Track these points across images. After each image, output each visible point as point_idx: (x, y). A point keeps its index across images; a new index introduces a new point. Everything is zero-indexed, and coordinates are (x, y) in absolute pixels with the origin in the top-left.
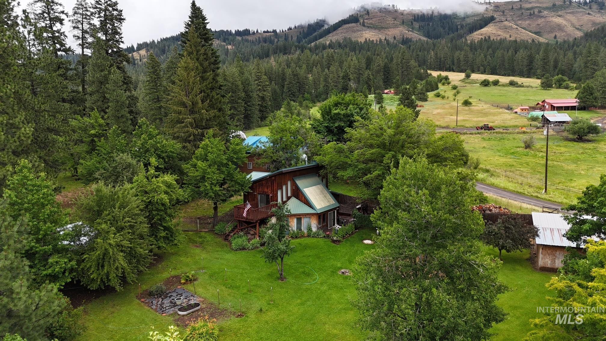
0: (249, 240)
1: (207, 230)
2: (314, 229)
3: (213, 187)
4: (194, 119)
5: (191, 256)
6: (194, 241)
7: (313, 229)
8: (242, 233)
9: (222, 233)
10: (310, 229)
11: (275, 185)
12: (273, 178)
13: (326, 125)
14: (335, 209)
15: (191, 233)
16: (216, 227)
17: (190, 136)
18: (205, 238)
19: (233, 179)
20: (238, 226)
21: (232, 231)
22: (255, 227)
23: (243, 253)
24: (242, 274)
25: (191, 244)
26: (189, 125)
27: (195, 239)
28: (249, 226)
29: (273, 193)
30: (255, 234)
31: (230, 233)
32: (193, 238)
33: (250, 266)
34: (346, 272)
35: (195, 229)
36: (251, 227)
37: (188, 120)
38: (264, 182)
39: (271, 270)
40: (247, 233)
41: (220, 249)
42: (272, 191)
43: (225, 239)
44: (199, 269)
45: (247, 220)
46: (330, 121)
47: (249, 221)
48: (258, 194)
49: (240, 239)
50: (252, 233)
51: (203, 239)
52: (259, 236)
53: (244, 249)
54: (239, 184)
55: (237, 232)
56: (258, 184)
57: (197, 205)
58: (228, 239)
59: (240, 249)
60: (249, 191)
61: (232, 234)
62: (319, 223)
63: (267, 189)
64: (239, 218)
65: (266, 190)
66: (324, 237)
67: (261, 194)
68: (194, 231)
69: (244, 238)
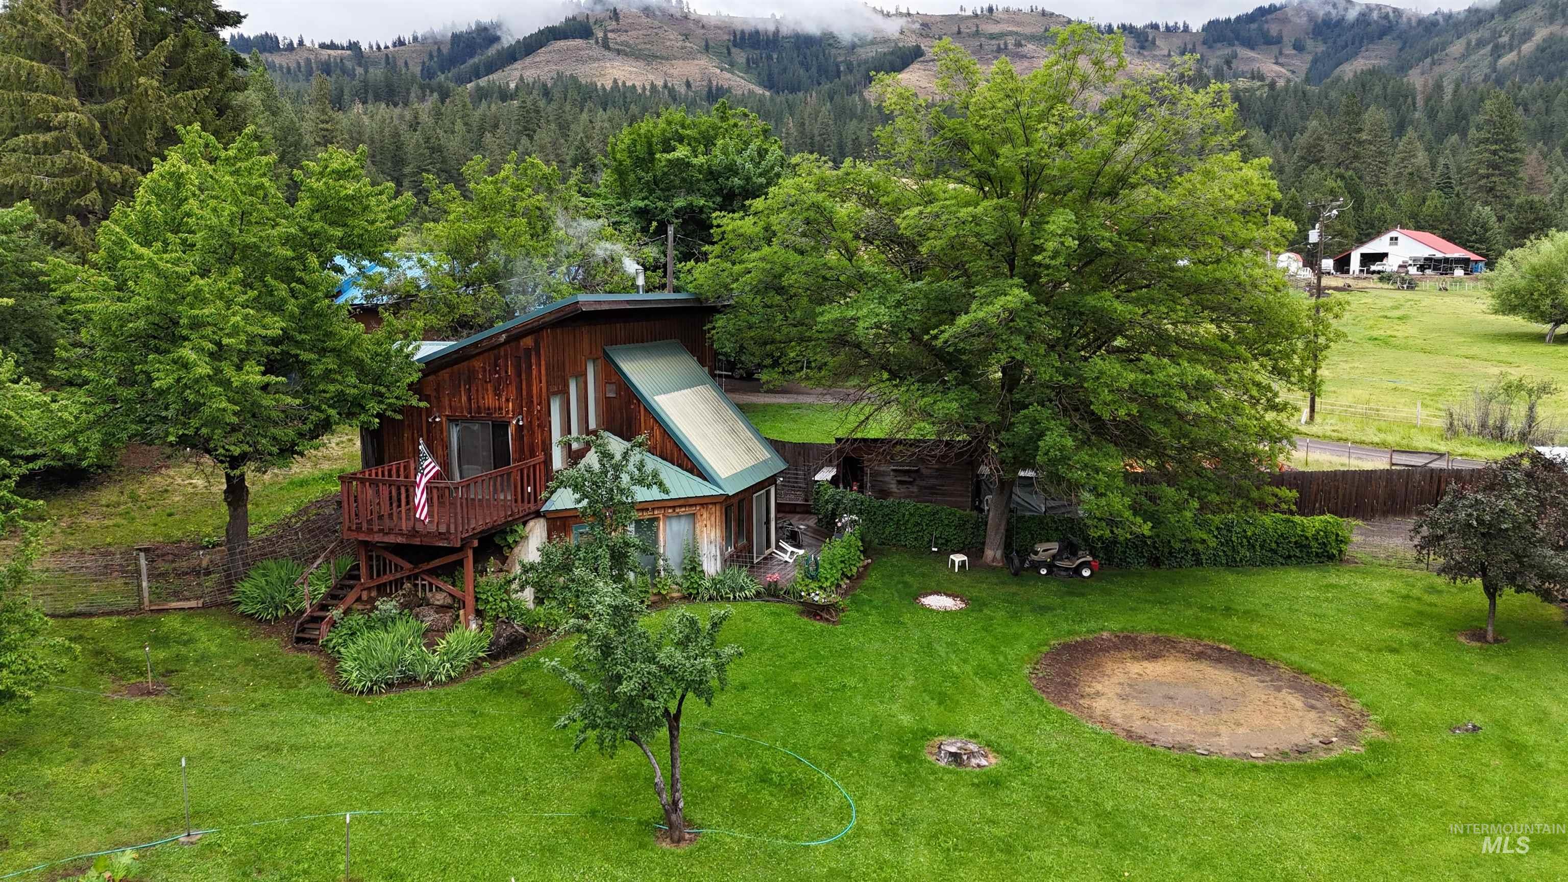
0: (431, 636)
1: (193, 604)
2: (711, 566)
3: (229, 371)
4: (102, 117)
5: (114, 750)
6: (127, 660)
7: (705, 568)
8: (388, 606)
9: (281, 613)
10: (693, 566)
11: (539, 373)
12: (528, 341)
13: (641, 204)
14: (772, 480)
15: (106, 623)
16: (246, 587)
17: (86, 191)
18: (186, 644)
19: (329, 344)
20: (363, 571)
21: (334, 596)
22: (451, 571)
23: (411, 699)
24: (440, 829)
25: (105, 682)
26: (75, 139)
27: (131, 654)
28: (425, 567)
29: (530, 411)
30: (454, 606)
31: (324, 607)
32: (117, 646)
33: (472, 775)
34: (972, 754)
35: (131, 603)
36: (434, 572)
37: (72, 115)
38: (478, 364)
39: (592, 786)
40: (412, 605)
41: (279, 695)
42: (525, 402)
43: (299, 640)
44: (168, 825)
45: (417, 541)
46: (652, 191)
47: (427, 541)
48: (452, 420)
49: (382, 635)
50: (440, 599)
51: (175, 649)
52: (479, 614)
53: (409, 681)
54: (359, 366)
55: (359, 599)
56: (445, 374)
57: (134, 498)
58: (314, 641)
59: (390, 685)
60: (414, 402)
61: (336, 613)
62: (727, 539)
63: (497, 393)
64: (370, 531)
65: (490, 400)
66: (758, 594)
67: (465, 420)
68: (125, 612)
69: (402, 628)
